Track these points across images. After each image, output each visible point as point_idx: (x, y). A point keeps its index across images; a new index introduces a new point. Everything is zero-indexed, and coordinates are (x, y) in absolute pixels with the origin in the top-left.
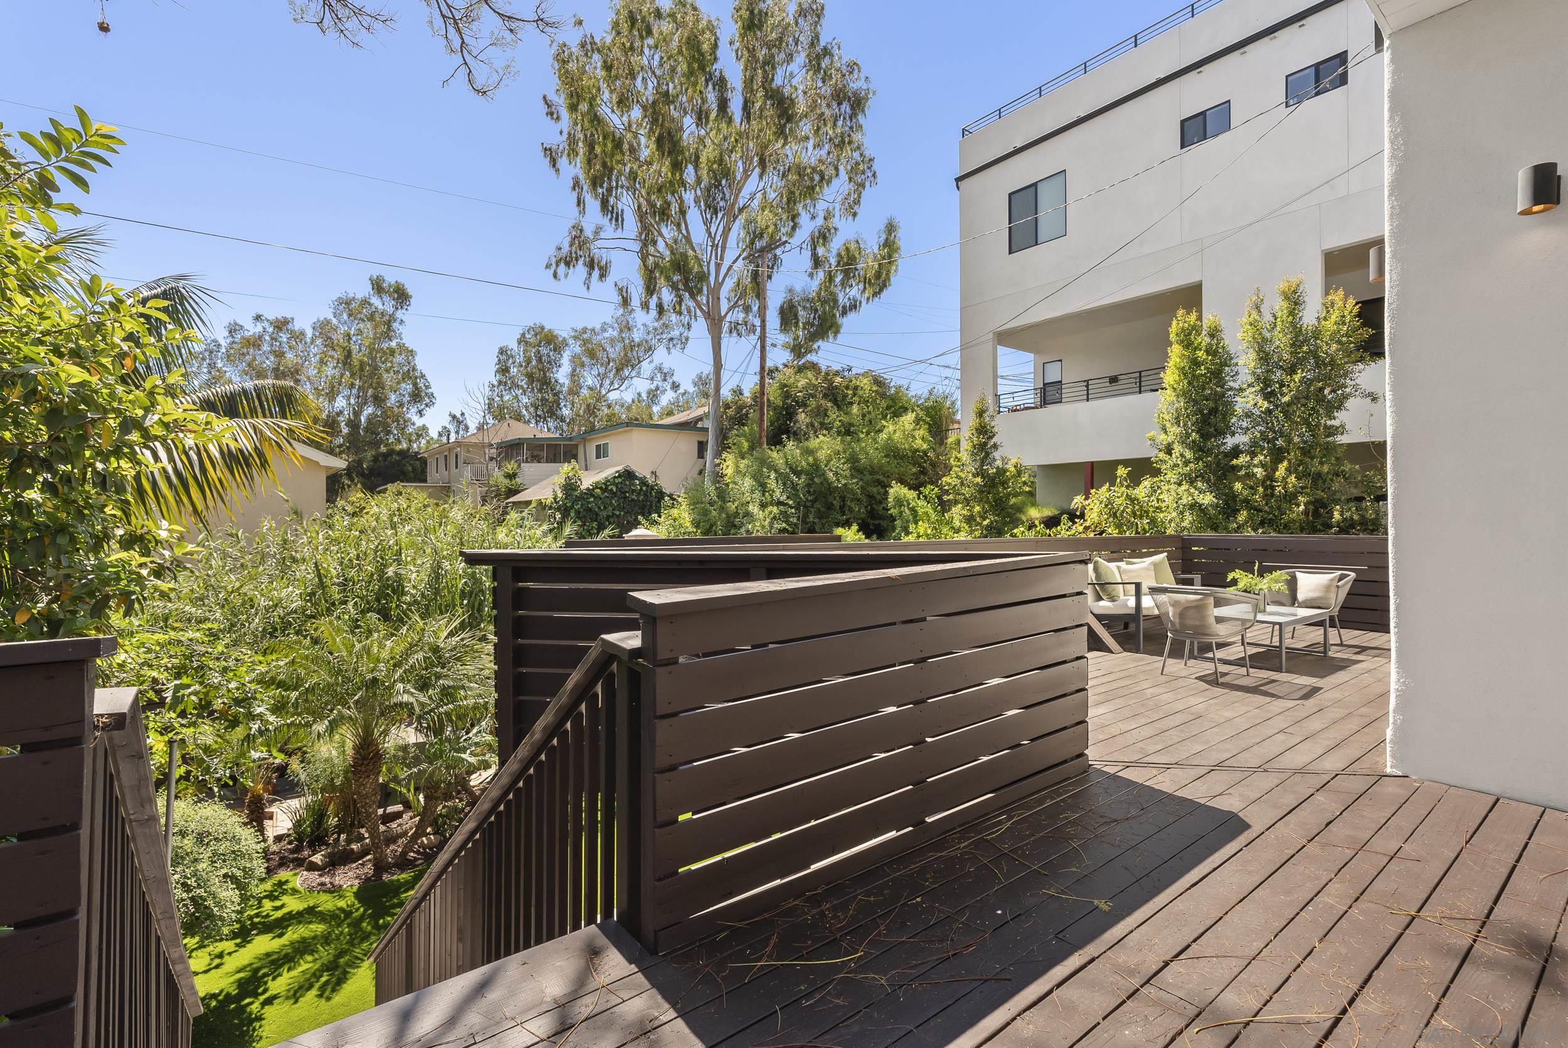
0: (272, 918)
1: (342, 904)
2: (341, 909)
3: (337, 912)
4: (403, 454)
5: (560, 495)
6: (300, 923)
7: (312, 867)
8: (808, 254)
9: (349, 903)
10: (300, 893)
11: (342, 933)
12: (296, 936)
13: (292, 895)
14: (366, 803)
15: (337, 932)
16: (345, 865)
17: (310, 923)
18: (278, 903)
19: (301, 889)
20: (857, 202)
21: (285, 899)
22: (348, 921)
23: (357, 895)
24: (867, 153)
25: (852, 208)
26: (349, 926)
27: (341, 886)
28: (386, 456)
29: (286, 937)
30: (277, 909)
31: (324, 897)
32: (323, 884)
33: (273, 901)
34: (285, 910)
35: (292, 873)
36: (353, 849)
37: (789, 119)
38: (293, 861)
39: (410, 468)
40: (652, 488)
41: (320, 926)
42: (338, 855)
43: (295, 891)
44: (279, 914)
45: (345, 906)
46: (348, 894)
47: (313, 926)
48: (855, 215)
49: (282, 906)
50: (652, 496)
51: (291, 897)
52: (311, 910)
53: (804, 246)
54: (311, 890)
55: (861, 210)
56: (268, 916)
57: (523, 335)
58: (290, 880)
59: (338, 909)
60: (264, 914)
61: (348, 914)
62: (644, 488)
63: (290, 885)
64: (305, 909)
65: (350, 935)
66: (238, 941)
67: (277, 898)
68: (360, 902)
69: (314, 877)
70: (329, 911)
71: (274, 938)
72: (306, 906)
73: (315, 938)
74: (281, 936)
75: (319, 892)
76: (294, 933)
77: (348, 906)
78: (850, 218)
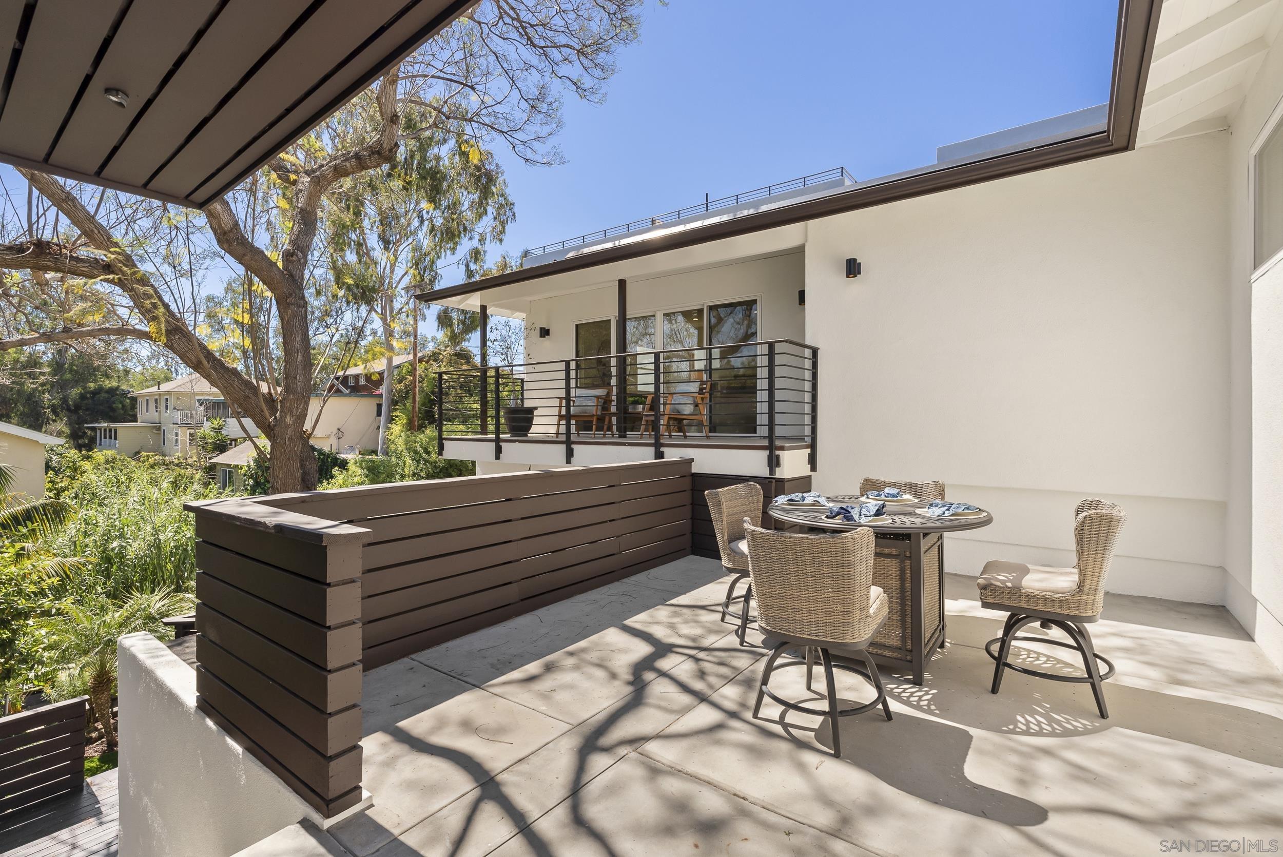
4: (112, 391)
5: (252, 463)
8: (463, 268)
20: (503, 231)
24: (510, 198)
25: (499, 236)
28: (95, 393)
36: (91, 737)
37: (438, 193)
39: (120, 406)
40: (328, 456)
48: (501, 241)
50: (328, 462)
53: (461, 262)
55: (506, 238)
57: (229, 284)
62: (322, 457)
78: (498, 243)
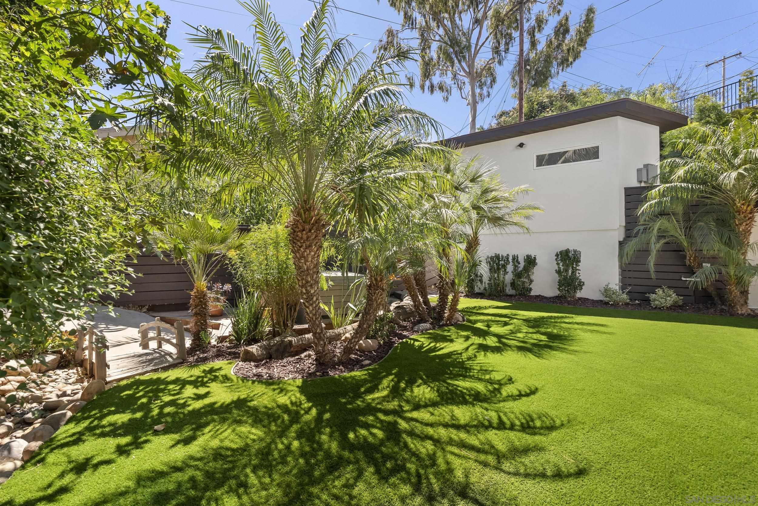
0: (190, 408)
1: (283, 400)
2: (285, 408)
3: (278, 411)
6: (223, 420)
7: (248, 357)
9: (293, 399)
10: (232, 381)
11: (288, 447)
12: (215, 443)
13: (222, 382)
14: (307, 282)
15: (280, 446)
16: (282, 359)
17: (239, 422)
18: (202, 391)
19: (234, 378)
21: (214, 387)
22: (295, 427)
23: (302, 389)
26: (300, 436)
27: (279, 378)
29: (201, 441)
30: (199, 397)
31: (259, 389)
32: (259, 376)
33: (197, 387)
34: (207, 401)
35: (227, 362)
38: (230, 354)
41: (254, 430)
42: (275, 348)
43: (226, 378)
44: (198, 405)
45: (288, 402)
46: (290, 388)
47: (244, 429)
49: (207, 395)
51: (219, 385)
52: (240, 404)
54: (245, 379)
56: (184, 405)
58: (224, 367)
59: (279, 406)
60: (182, 401)
61: (295, 417)
63: (222, 373)
64: (233, 402)
65: (303, 455)
66: (124, 440)
67: (203, 384)
68: (309, 400)
69: (250, 368)
70: (266, 407)
71: (178, 442)
72: (235, 398)
73: (245, 449)
74: (187, 441)
75: (253, 382)
76: (214, 437)
77: (292, 403)
